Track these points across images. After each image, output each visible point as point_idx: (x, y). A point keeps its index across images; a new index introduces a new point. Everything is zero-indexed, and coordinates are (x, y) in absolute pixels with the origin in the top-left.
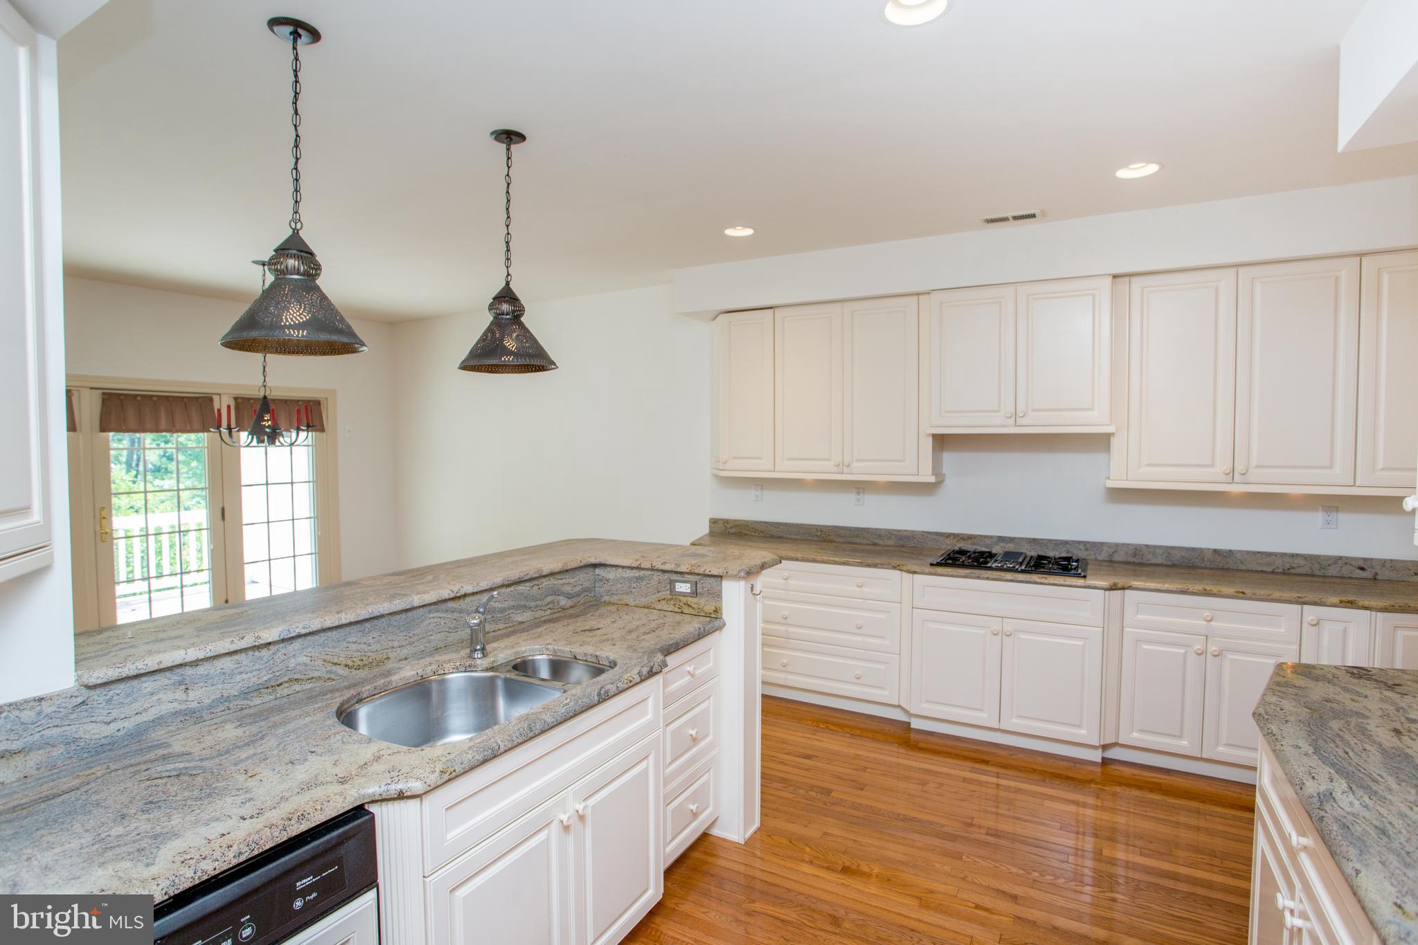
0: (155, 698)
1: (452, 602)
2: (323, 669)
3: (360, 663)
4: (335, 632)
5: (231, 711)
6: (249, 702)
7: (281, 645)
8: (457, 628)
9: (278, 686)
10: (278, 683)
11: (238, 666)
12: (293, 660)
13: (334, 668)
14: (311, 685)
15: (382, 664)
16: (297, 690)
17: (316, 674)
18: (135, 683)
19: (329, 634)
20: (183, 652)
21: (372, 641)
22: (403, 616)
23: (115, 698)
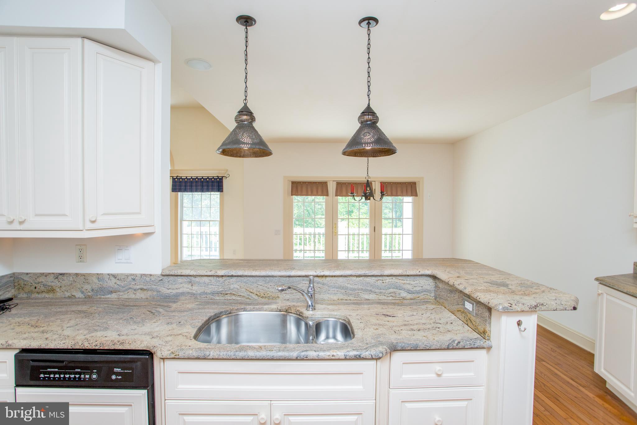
0: (182, 285)
1: (317, 278)
2: (246, 293)
3: (263, 295)
4: (251, 278)
5: (207, 299)
6: (214, 297)
7: (227, 278)
8: (320, 292)
9: (226, 294)
10: (226, 293)
11: (211, 282)
12: (232, 286)
13: (251, 294)
14: (240, 298)
15: (275, 299)
16: (234, 298)
17: (242, 294)
18: (176, 278)
19: (249, 278)
20: (190, 271)
21: (270, 287)
22: (287, 279)
23: (170, 281)
